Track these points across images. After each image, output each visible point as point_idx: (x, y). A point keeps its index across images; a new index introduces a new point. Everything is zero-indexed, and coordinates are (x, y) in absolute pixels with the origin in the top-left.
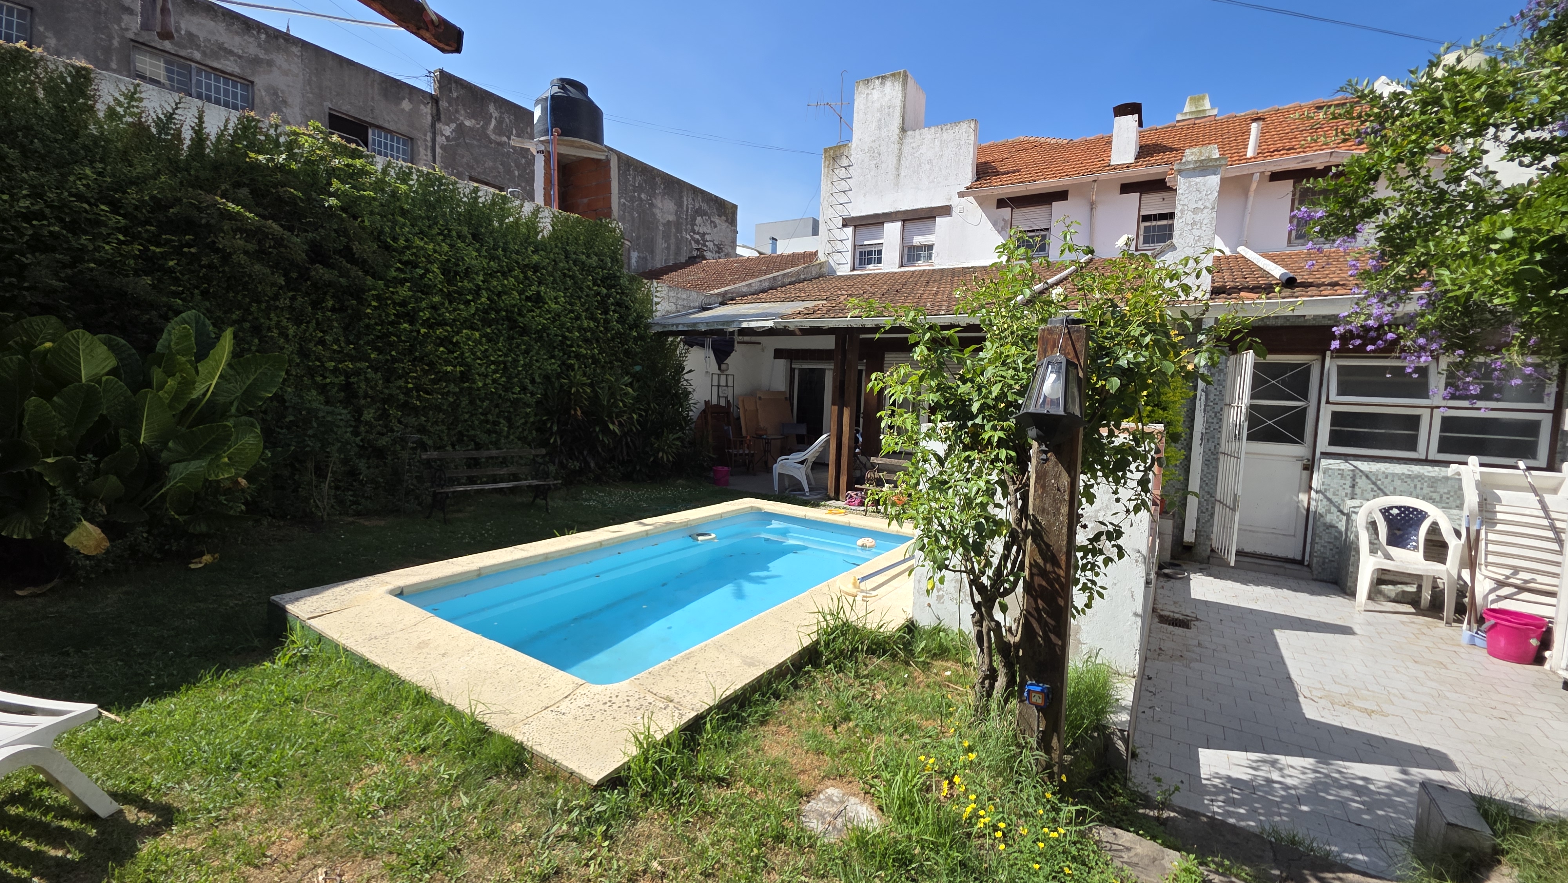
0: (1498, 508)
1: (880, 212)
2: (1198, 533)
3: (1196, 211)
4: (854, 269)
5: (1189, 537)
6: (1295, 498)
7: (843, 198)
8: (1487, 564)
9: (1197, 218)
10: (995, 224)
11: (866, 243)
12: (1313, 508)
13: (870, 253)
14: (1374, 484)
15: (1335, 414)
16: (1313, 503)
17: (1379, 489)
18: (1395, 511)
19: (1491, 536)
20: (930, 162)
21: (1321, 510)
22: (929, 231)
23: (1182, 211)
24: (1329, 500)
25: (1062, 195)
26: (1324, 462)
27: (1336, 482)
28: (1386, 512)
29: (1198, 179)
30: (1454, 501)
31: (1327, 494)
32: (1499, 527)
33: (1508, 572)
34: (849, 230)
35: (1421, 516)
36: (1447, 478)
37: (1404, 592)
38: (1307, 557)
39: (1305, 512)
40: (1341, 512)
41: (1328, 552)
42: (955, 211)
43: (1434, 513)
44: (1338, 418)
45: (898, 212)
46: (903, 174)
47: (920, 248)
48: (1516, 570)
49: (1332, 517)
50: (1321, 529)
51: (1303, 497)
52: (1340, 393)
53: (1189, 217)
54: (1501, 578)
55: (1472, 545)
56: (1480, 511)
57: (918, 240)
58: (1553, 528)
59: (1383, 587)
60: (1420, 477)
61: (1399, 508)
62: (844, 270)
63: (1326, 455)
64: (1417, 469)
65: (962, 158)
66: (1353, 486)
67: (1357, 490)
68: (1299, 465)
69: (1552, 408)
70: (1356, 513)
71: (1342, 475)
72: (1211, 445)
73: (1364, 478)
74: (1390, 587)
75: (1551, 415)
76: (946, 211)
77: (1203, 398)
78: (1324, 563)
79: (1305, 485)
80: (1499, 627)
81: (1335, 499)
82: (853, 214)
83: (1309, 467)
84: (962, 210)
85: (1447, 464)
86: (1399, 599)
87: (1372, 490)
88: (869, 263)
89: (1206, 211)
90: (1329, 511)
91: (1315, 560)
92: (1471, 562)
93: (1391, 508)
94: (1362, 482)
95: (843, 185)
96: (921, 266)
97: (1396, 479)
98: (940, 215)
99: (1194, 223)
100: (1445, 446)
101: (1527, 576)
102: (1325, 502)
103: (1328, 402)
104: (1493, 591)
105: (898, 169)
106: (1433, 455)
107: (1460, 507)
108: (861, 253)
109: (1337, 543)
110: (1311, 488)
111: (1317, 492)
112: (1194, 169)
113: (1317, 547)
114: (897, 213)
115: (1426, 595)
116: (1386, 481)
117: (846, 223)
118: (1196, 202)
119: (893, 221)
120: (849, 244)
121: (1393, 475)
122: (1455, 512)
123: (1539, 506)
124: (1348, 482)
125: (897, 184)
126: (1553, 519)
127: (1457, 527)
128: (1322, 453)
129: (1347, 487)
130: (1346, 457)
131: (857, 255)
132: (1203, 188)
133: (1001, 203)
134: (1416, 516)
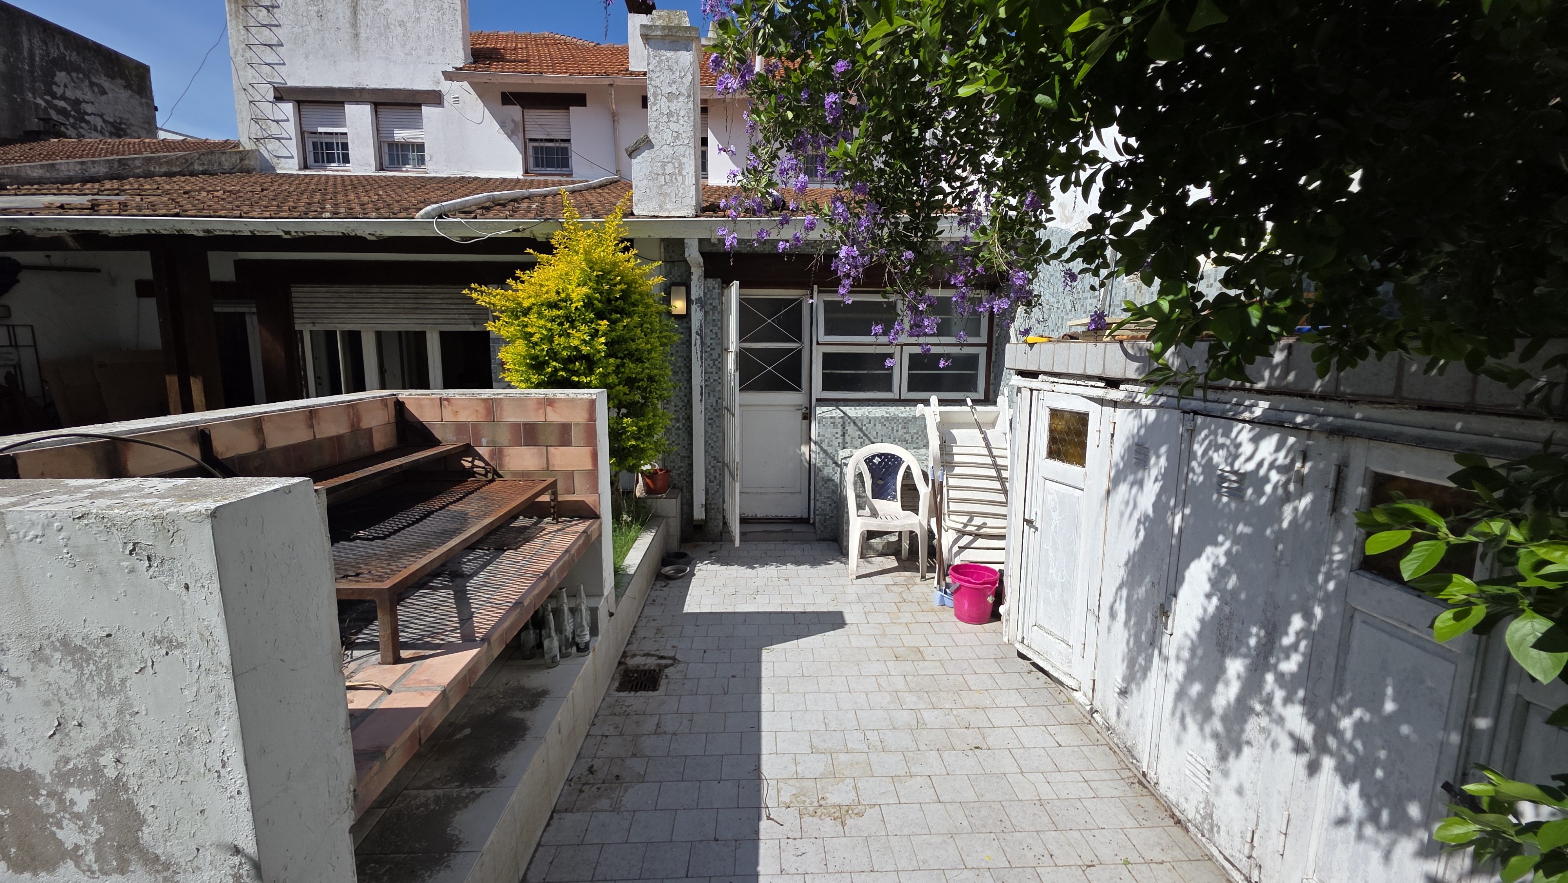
0: (955, 450)
1: (336, 85)
2: (707, 507)
3: (670, 96)
4: (306, 167)
5: (699, 513)
6: (798, 451)
7: (271, 58)
8: (950, 512)
9: (674, 106)
10: (503, 125)
11: (320, 130)
12: (813, 460)
13: (329, 146)
14: (861, 430)
15: (826, 356)
16: (813, 455)
17: (865, 435)
18: (877, 460)
19: (952, 482)
20: (402, 24)
21: (820, 464)
22: (417, 124)
23: (655, 95)
24: (825, 452)
25: (579, 100)
26: (820, 410)
27: (829, 432)
28: (869, 461)
29: (669, 54)
30: (922, 441)
31: (823, 446)
32: (957, 470)
33: (965, 519)
34: (288, 108)
35: (897, 461)
36: (915, 418)
37: (889, 543)
38: (812, 516)
39: (807, 466)
40: (836, 463)
41: (828, 508)
42: (448, 100)
43: (908, 457)
44: (829, 360)
45: (364, 89)
46: (363, 35)
47: (405, 146)
48: (971, 515)
49: (829, 471)
50: (820, 484)
51: (805, 449)
52: (828, 332)
53: (663, 103)
54: (960, 526)
55: (937, 490)
56: (941, 454)
57: (400, 135)
58: (995, 466)
59: (873, 541)
60: (894, 419)
61: (880, 455)
62: (290, 166)
63: (822, 402)
64: (893, 410)
65: (447, 28)
66: (844, 435)
67: (848, 439)
68: (799, 415)
69: (986, 342)
70: (846, 465)
71: (833, 423)
72: (712, 400)
73: (852, 424)
74: (878, 540)
75: (985, 348)
76: (435, 98)
77: (699, 342)
78: (825, 520)
79: (805, 437)
80: (963, 589)
81: (830, 450)
82: (291, 83)
83: (807, 416)
84: (457, 100)
85: (914, 402)
86: (885, 551)
87: (860, 437)
88: (331, 160)
89: (681, 99)
90: (825, 464)
91: (817, 520)
92: (937, 511)
93: (873, 457)
94: (851, 429)
95: (267, 35)
96: (410, 171)
97: (877, 422)
98: (429, 103)
99: (670, 114)
100: (915, 384)
101: (978, 521)
102: (822, 455)
103: (818, 344)
104: (956, 541)
105: (354, 25)
106: (906, 395)
107: (926, 446)
108: (315, 144)
109: (834, 498)
110: (810, 439)
111: (815, 443)
112: (663, 37)
113: (819, 504)
114: (362, 91)
115: (905, 545)
116: (870, 426)
117: (281, 94)
118: (670, 85)
119: (357, 102)
120: (291, 128)
121: (876, 418)
122: (923, 451)
123: (984, 444)
124: (839, 431)
125: (357, 48)
126: (994, 457)
127: (925, 469)
128: (817, 400)
129: (839, 435)
130: (836, 403)
131: (309, 147)
132: (675, 67)
133: (508, 98)
134: (893, 462)
